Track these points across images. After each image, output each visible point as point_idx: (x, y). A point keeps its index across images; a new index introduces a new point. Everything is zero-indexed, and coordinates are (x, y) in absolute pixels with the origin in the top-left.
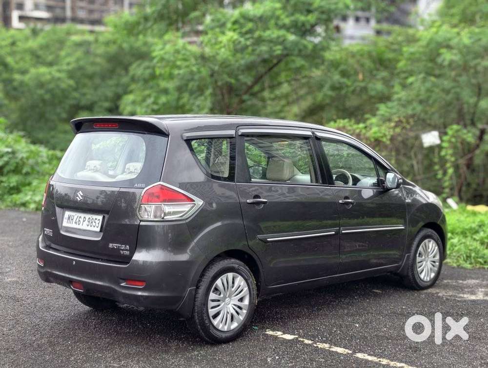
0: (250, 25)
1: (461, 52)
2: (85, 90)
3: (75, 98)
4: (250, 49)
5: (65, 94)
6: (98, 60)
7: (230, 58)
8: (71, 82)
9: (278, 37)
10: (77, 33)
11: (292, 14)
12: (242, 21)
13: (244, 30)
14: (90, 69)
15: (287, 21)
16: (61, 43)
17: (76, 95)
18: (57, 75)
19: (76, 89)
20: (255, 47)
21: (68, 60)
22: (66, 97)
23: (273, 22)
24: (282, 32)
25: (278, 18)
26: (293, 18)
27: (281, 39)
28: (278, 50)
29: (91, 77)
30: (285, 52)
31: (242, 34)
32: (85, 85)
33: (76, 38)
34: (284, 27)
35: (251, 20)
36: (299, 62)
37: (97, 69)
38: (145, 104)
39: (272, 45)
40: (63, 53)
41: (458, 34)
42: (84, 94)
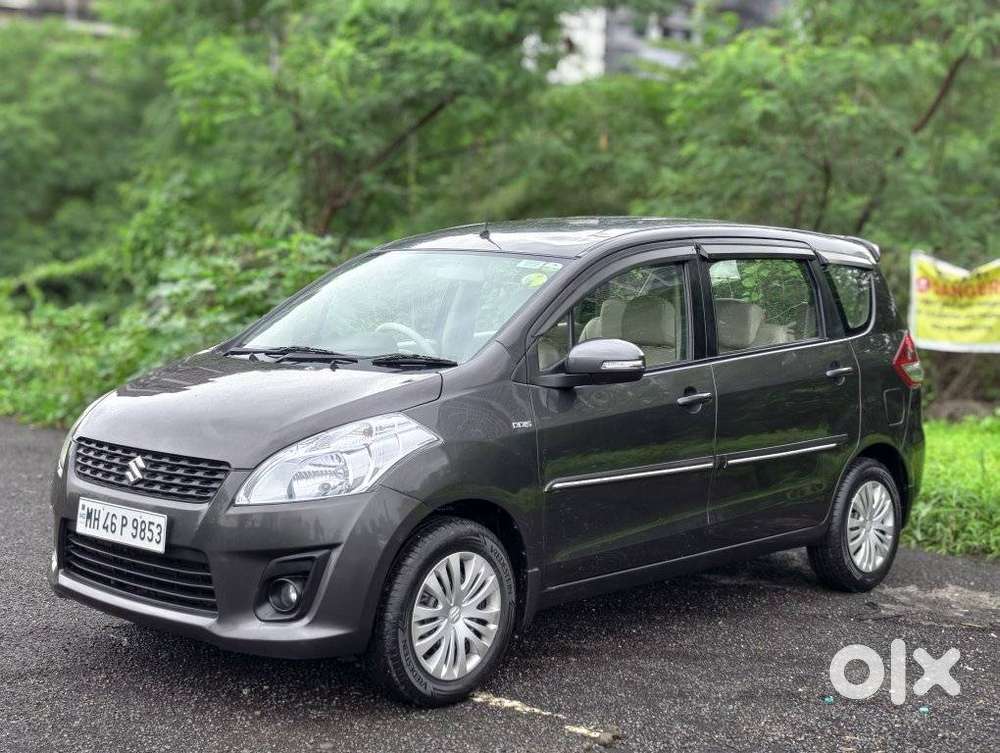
0: (382, 30)
1: (785, 95)
2: (79, 157)
3: (58, 172)
4: (378, 78)
5: (36, 161)
6: (109, 95)
7: (337, 94)
8: (51, 138)
9: (436, 54)
10: (67, 37)
11: (470, 10)
12: (367, 20)
13: (370, 38)
14: (91, 112)
15: (457, 22)
16: (32, 56)
17: (59, 164)
18: (22, 122)
19: (59, 152)
20: (391, 75)
21: (47, 90)
22: (38, 168)
23: (428, 24)
24: (446, 47)
25: (440, 16)
26: (470, 18)
27: (442, 60)
28: (435, 80)
29: (93, 129)
30: (450, 87)
31: (363, 47)
32: (79, 146)
33: (64, 48)
34: (451, 34)
35: (386, 19)
36: (479, 108)
37: (106, 112)
38: (168, 185)
39: (422, 70)
40: (36, 76)
41: (783, 58)
42: (75, 165)
